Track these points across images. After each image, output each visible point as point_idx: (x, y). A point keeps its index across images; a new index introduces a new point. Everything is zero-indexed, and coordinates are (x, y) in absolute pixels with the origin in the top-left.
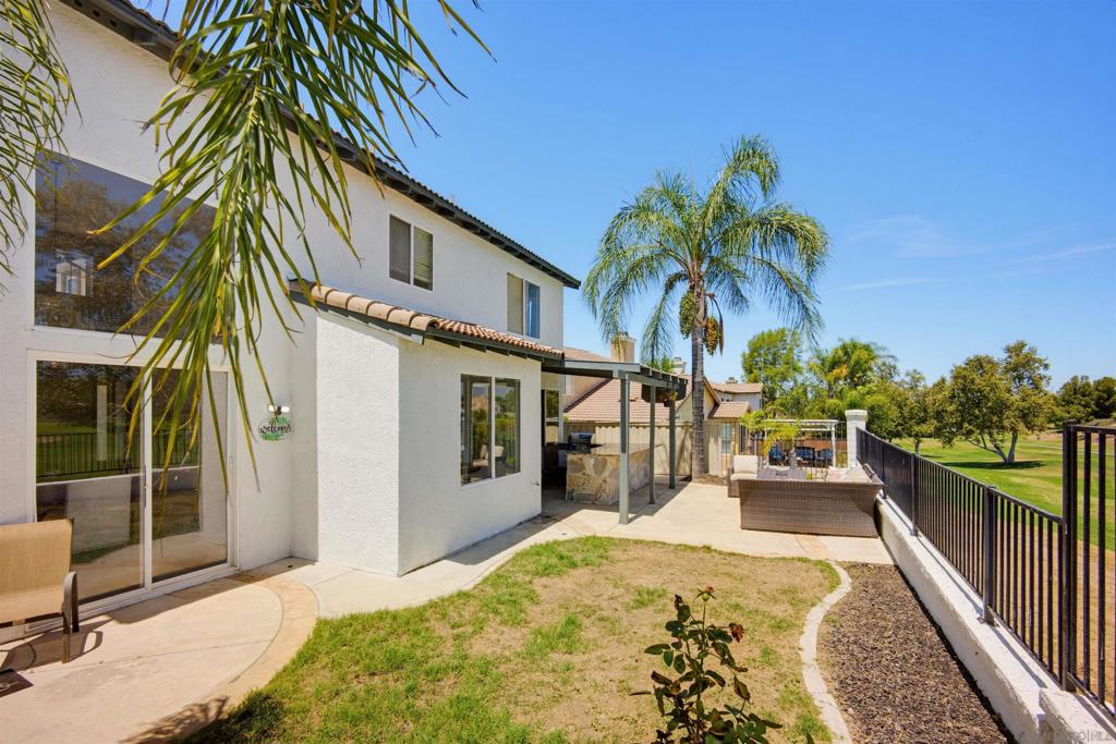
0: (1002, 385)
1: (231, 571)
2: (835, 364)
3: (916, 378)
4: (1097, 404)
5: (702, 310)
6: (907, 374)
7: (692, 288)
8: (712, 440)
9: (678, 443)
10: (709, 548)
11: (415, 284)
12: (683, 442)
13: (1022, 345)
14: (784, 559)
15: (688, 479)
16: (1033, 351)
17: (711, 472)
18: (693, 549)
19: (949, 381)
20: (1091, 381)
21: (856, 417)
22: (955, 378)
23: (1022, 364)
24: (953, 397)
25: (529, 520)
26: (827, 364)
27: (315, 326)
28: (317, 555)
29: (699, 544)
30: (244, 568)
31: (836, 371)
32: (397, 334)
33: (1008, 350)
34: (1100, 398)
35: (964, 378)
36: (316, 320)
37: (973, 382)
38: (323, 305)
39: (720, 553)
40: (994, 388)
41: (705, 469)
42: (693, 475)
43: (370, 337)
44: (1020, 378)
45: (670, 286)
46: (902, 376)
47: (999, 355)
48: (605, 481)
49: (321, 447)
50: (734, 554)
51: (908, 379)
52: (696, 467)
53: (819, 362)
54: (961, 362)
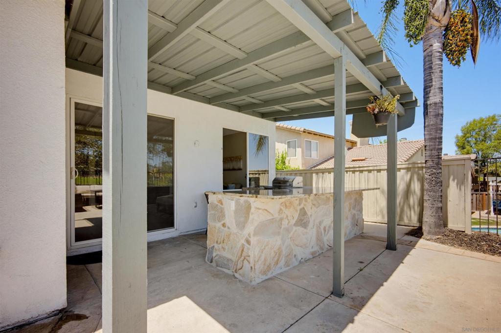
9: (401, 186)
12: (409, 186)
15: (417, 233)
41: (442, 221)
42: (425, 228)
52: (429, 218)
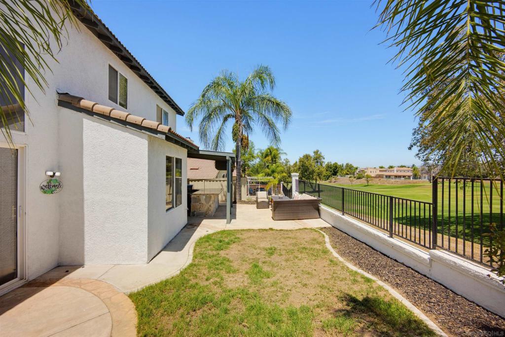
0: (313, 164)
1: (22, 282)
2: (267, 155)
3: (287, 161)
4: (334, 171)
5: (241, 131)
6: (284, 160)
7: (237, 121)
8: (243, 186)
10: (272, 229)
11: (120, 105)
13: (318, 151)
14: (300, 229)
15: (235, 203)
16: (321, 153)
17: (242, 199)
18: (266, 230)
19: (298, 163)
20: (332, 163)
21: (295, 176)
22: (300, 161)
23: (318, 158)
24: (299, 168)
25: (184, 227)
26: (264, 156)
27: (82, 124)
28: (84, 261)
29: (267, 228)
30: (31, 279)
31: (267, 158)
32: (147, 133)
33: (314, 152)
34: (334, 169)
35: (303, 162)
36: (82, 121)
37: (305, 163)
38: (90, 112)
39: (277, 230)
40: (311, 165)
42: (237, 201)
43: (127, 133)
44: (317, 162)
45: (225, 119)
46: (283, 160)
47: (312, 154)
48: (210, 206)
49: (86, 196)
50: (282, 230)
51: (284, 162)
52: (238, 198)
53: (261, 155)
54: (302, 157)
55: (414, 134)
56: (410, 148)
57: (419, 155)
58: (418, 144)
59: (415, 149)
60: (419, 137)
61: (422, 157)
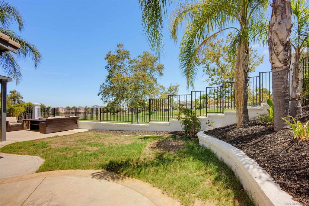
10: (58, 136)
18: (54, 137)
39: (62, 136)
55: (100, 88)
56: (98, 95)
57: (103, 99)
58: (102, 93)
59: (101, 96)
60: (103, 89)
61: (104, 100)
